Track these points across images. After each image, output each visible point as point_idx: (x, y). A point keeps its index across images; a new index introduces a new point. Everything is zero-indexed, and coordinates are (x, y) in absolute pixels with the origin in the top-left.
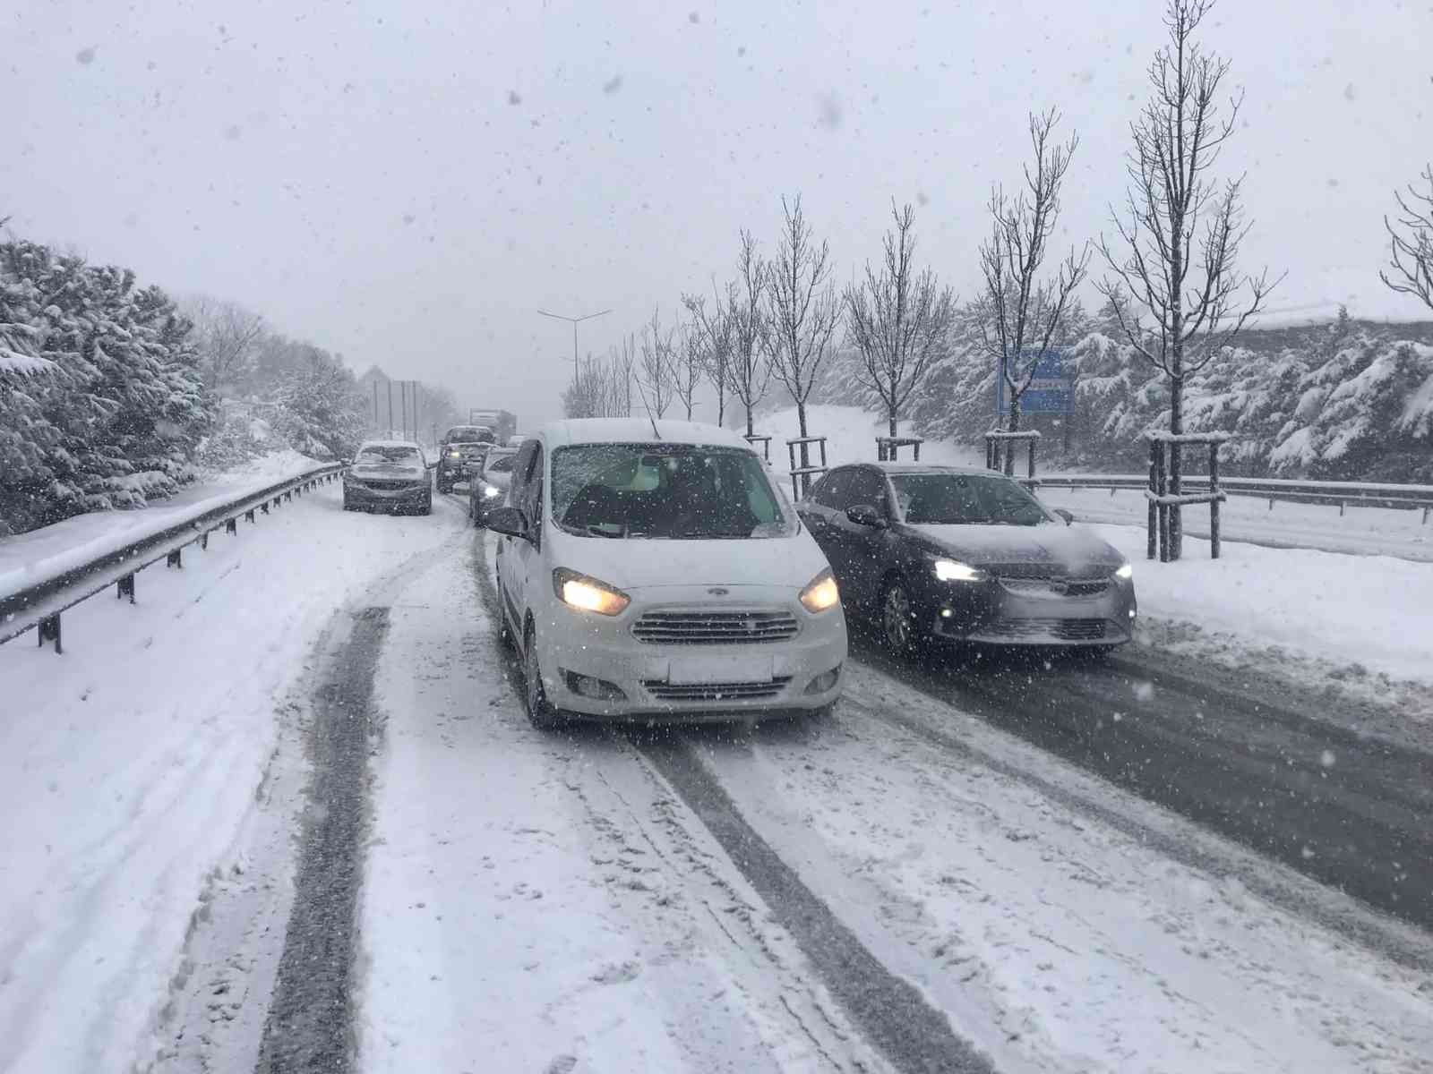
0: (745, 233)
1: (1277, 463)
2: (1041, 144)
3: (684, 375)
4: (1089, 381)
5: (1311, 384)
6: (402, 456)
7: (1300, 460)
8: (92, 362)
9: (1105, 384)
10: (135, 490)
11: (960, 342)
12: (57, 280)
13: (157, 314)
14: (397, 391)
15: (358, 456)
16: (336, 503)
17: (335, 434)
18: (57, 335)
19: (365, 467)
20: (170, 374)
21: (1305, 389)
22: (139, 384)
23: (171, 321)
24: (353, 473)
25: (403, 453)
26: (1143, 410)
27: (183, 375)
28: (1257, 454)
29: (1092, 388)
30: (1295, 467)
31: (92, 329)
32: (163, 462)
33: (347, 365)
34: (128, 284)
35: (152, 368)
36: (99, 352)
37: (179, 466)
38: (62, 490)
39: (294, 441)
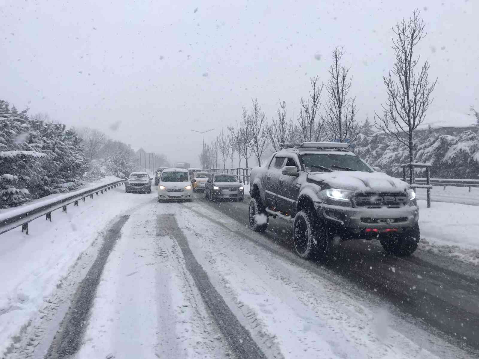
0: (244, 108)
2: (314, 86)
3: (230, 150)
4: (358, 149)
5: (421, 149)
6: (142, 176)
8: (55, 152)
9: (363, 149)
10: (66, 188)
12: (45, 130)
13: (72, 137)
14: (147, 156)
15: (130, 177)
16: (123, 191)
17: (126, 170)
18: (45, 145)
19: (132, 180)
20: (76, 155)
21: (419, 150)
22: (67, 158)
23: (76, 138)
24: (128, 182)
26: (376, 157)
27: (80, 155)
29: (359, 151)
31: (54, 143)
32: (74, 179)
33: (132, 148)
34: (64, 129)
35: (71, 153)
36: (56, 150)
37: (78, 181)
38: (46, 188)
39: (114, 173)
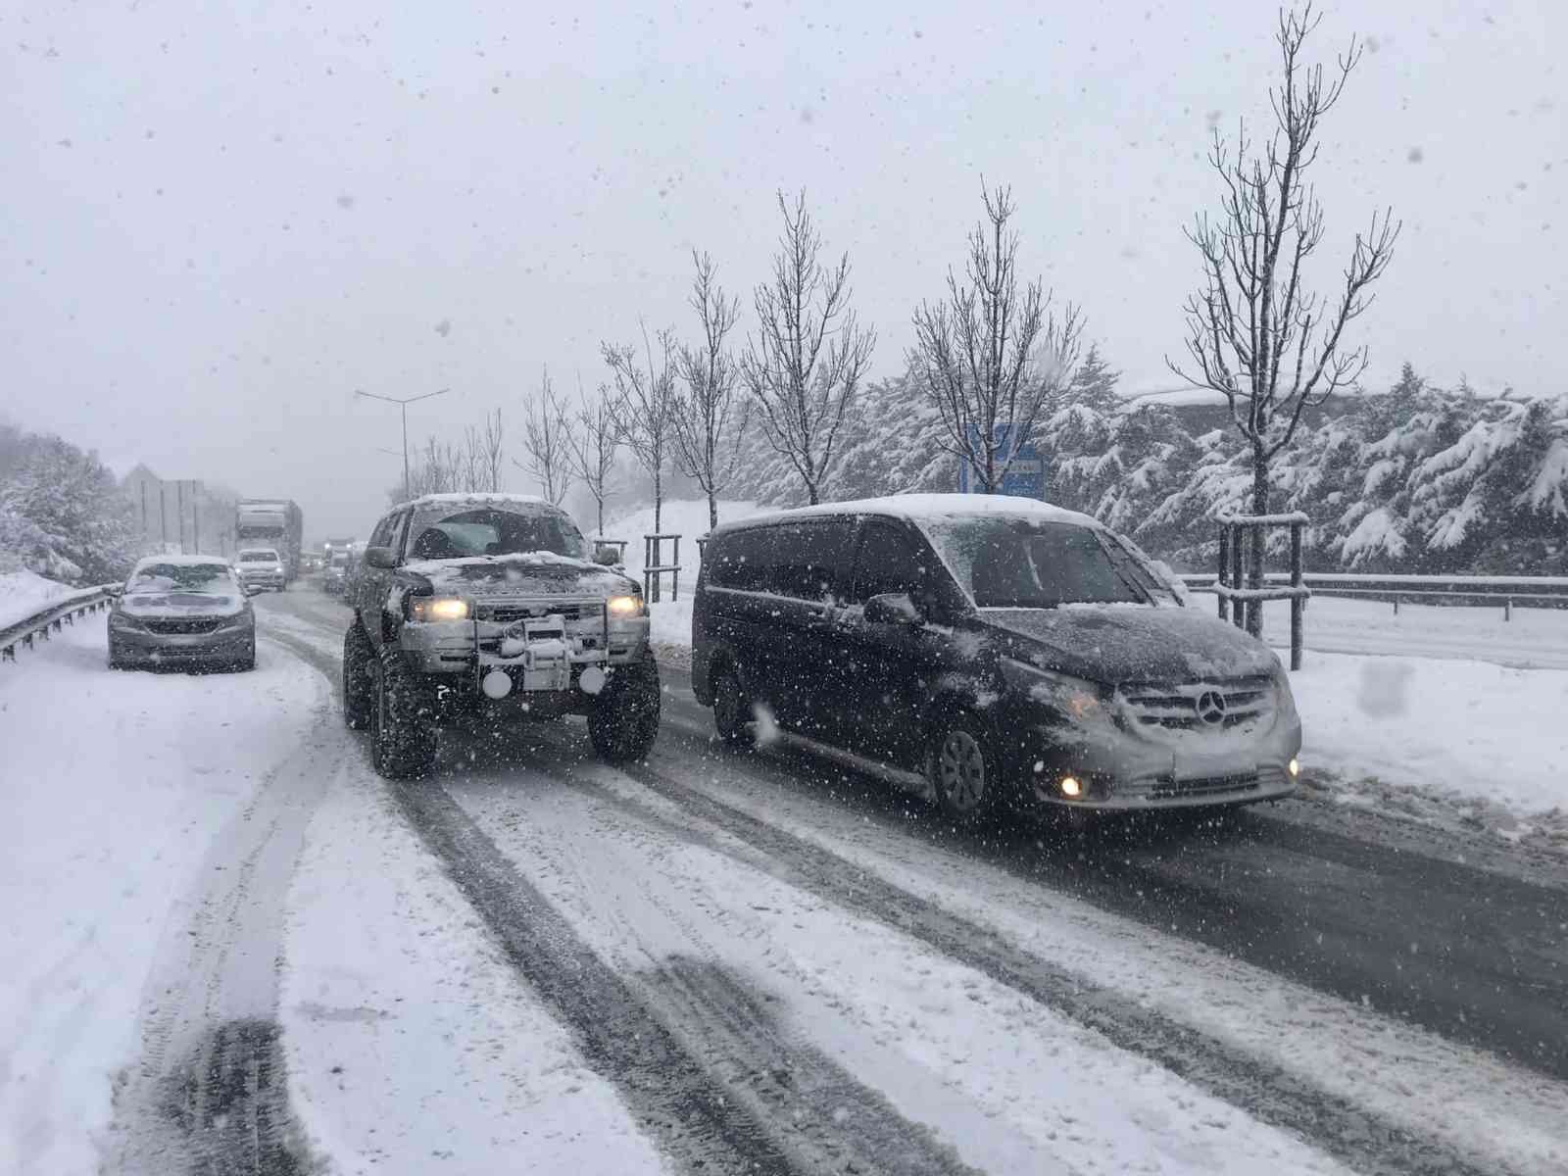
0: (701, 257)
1: (1352, 556)
4: (1071, 461)
5: (1375, 458)
6: (205, 579)
7: (1386, 549)
9: (1093, 465)
11: (884, 423)
14: (171, 496)
15: (133, 580)
16: (95, 655)
17: (90, 548)
19: (147, 599)
21: (1369, 463)
24: (123, 609)
25: (209, 573)
26: (1140, 494)
28: (1317, 544)
29: (1078, 470)
30: (1380, 559)
33: (104, 462)
39: (29, 559)
